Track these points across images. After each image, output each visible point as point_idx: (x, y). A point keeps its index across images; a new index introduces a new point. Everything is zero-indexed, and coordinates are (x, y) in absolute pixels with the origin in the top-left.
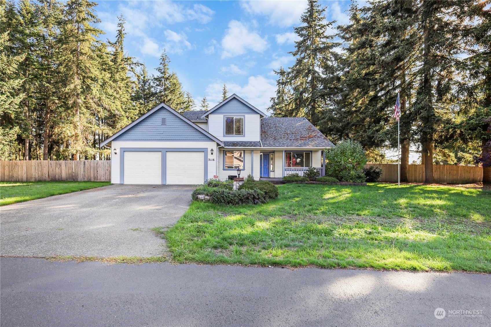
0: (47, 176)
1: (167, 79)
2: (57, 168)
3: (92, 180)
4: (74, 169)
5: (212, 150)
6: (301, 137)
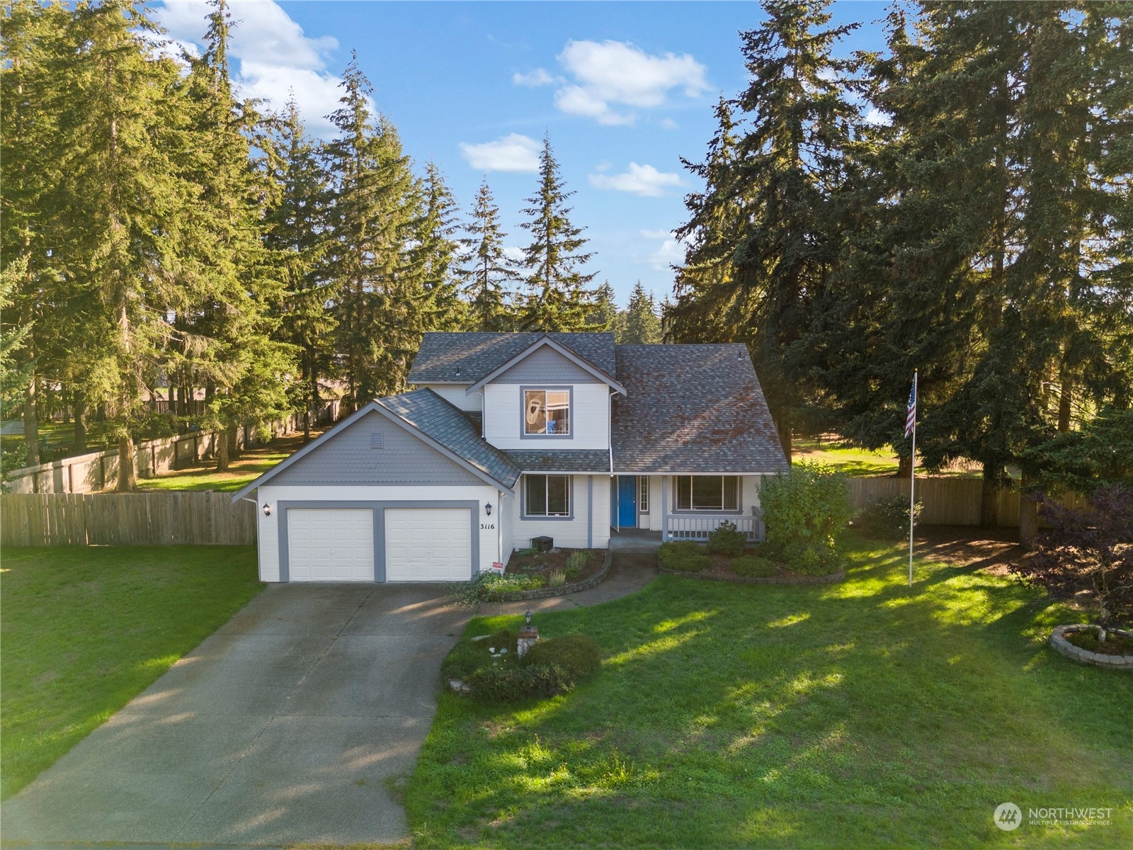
1: (364, 151)
4: (149, 516)
5: (488, 506)
6: (715, 432)
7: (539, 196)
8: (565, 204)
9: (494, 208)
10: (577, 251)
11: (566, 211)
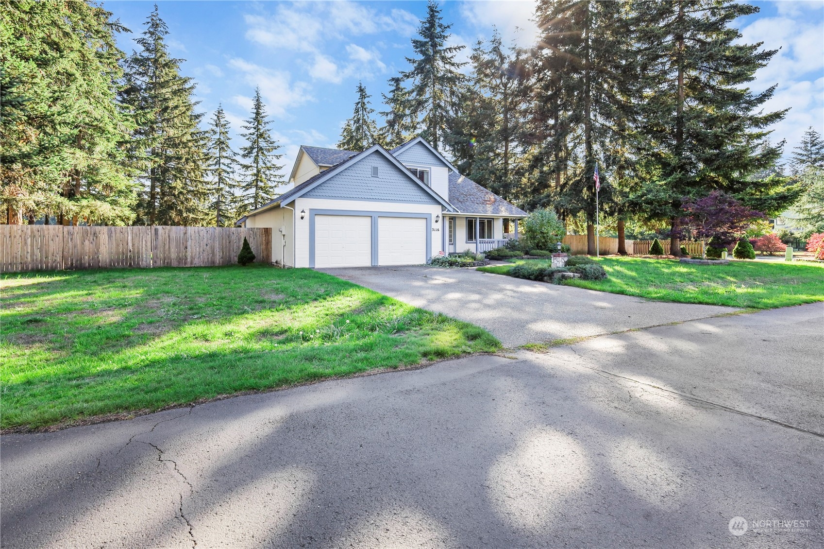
0: (59, 259)
2: (87, 242)
3: (175, 264)
5: (438, 216)
7: (252, 120)
8: (268, 127)
9: (226, 122)
10: (275, 152)
11: (268, 131)
